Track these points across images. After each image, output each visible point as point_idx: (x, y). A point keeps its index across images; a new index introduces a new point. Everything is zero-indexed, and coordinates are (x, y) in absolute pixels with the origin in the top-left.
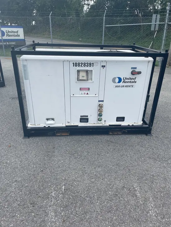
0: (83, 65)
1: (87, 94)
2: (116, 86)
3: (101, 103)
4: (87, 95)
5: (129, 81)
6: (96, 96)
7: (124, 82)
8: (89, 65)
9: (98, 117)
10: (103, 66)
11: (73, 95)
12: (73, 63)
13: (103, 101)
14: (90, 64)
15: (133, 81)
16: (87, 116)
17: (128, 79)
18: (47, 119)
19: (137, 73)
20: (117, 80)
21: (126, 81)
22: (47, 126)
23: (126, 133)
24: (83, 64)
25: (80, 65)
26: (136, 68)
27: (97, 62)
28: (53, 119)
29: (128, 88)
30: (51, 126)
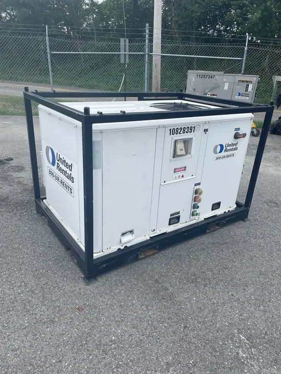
0: (182, 132)
1: (183, 176)
2: (217, 159)
3: (198, 187)
4: (183, 179)
5: (231, 148)
6: (193, 177)
7: (226, 150)
8: (189, 130)
9: (192, 210)
10: (206, 131)
11: (165, 182)
12: (170, 130)
13: (199, 184)
14: (191, 129)
15: (235, 147)
16: (179, 213)
17: (230, 145)
18: (123, 234)
19: (242, 136)
20: (219, 149)
21: (228, 148)
22: (123, 247)
23: (225, 224)
24: (182, 130)
25: (179, 131)
26: (238, 129)
27: (199, 124)
28: (131, 232)
29: (229, 158)
30: (128, 245)
